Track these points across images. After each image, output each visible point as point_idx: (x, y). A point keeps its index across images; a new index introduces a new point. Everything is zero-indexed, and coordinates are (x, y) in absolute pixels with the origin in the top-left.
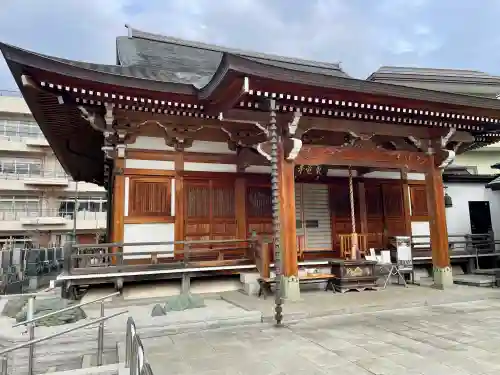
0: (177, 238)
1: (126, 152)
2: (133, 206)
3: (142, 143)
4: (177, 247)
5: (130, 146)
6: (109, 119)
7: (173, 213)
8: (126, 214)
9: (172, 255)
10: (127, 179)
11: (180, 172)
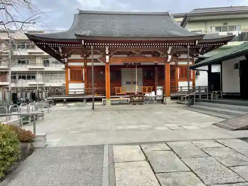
0: (85, 87)
1: (68, 60)
2: (71, 77)
3: (73, 57)
4: (85, 90)
5: (69, 58)
6: (61, 51)
7: (84, 80)
8: (69, 80)
9: (83, 93)
10: (69, 69)
11: (86, 66)
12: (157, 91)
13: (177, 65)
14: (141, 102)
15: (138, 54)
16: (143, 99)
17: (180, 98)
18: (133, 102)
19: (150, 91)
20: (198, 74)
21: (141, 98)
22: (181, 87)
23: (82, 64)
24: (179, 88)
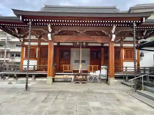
0: (38, 64)
1: (23, 40)
2: (26, 55)
5: (26, 38)
6: (17, 31)
7: (37, 57)
8: (24, 57)
10: (25, 48)
11: (39, 46)
12: (101, 70)
13: (122, 47)
14: (84, 81)
15: (82, 33)
16: (86, 78)
17: (125, 78)
18: (77, 81)
19: (95, 70)
20: (142, 55)
21: (84, 77)
22: (126, 68)
23: (36, 44)
24: (124, 68)
